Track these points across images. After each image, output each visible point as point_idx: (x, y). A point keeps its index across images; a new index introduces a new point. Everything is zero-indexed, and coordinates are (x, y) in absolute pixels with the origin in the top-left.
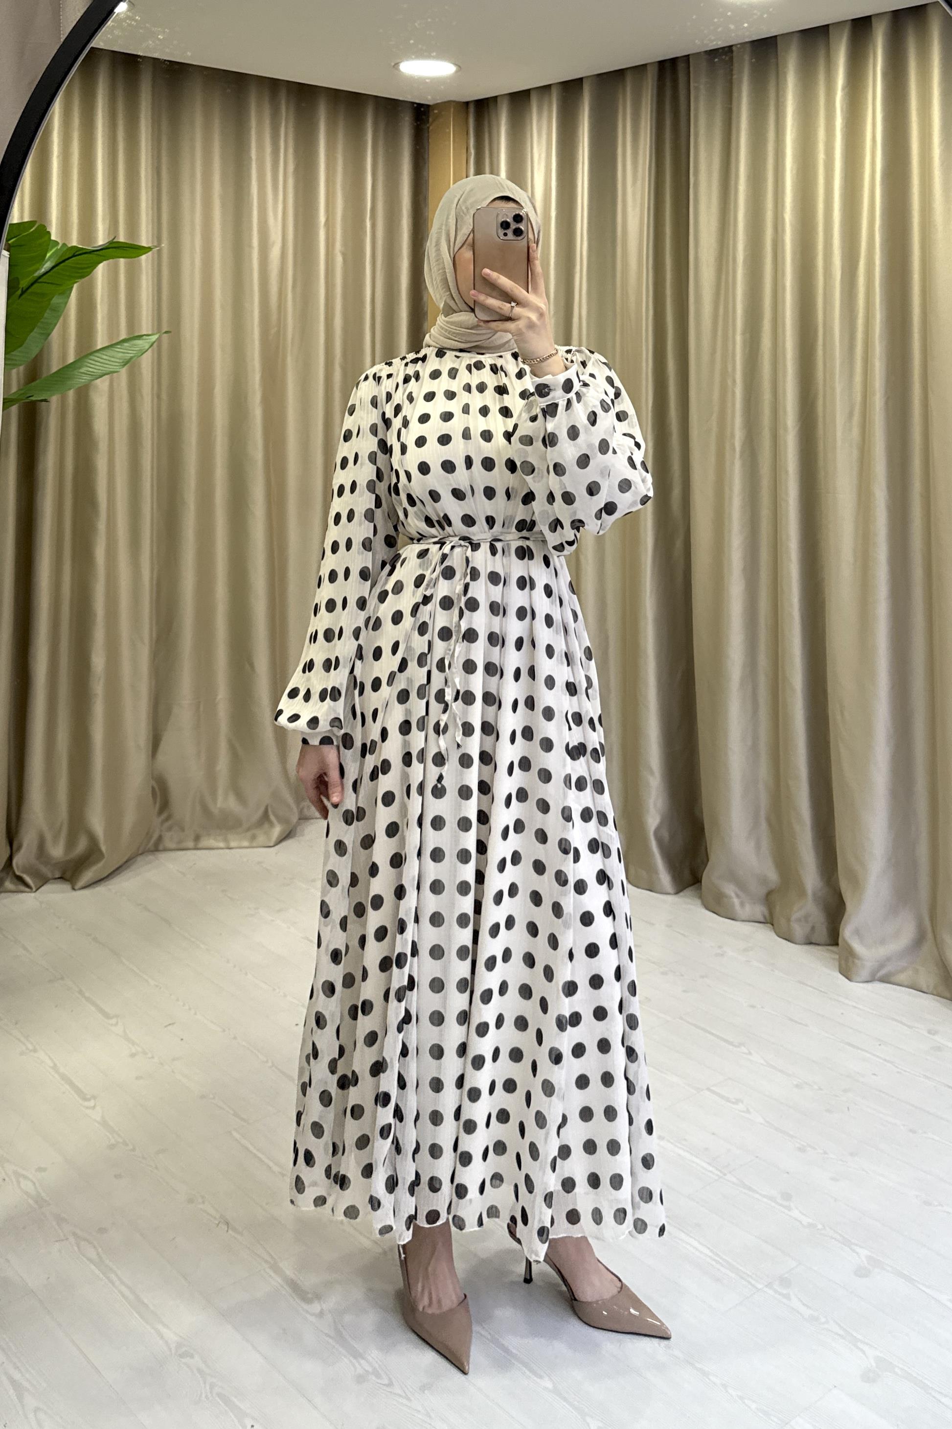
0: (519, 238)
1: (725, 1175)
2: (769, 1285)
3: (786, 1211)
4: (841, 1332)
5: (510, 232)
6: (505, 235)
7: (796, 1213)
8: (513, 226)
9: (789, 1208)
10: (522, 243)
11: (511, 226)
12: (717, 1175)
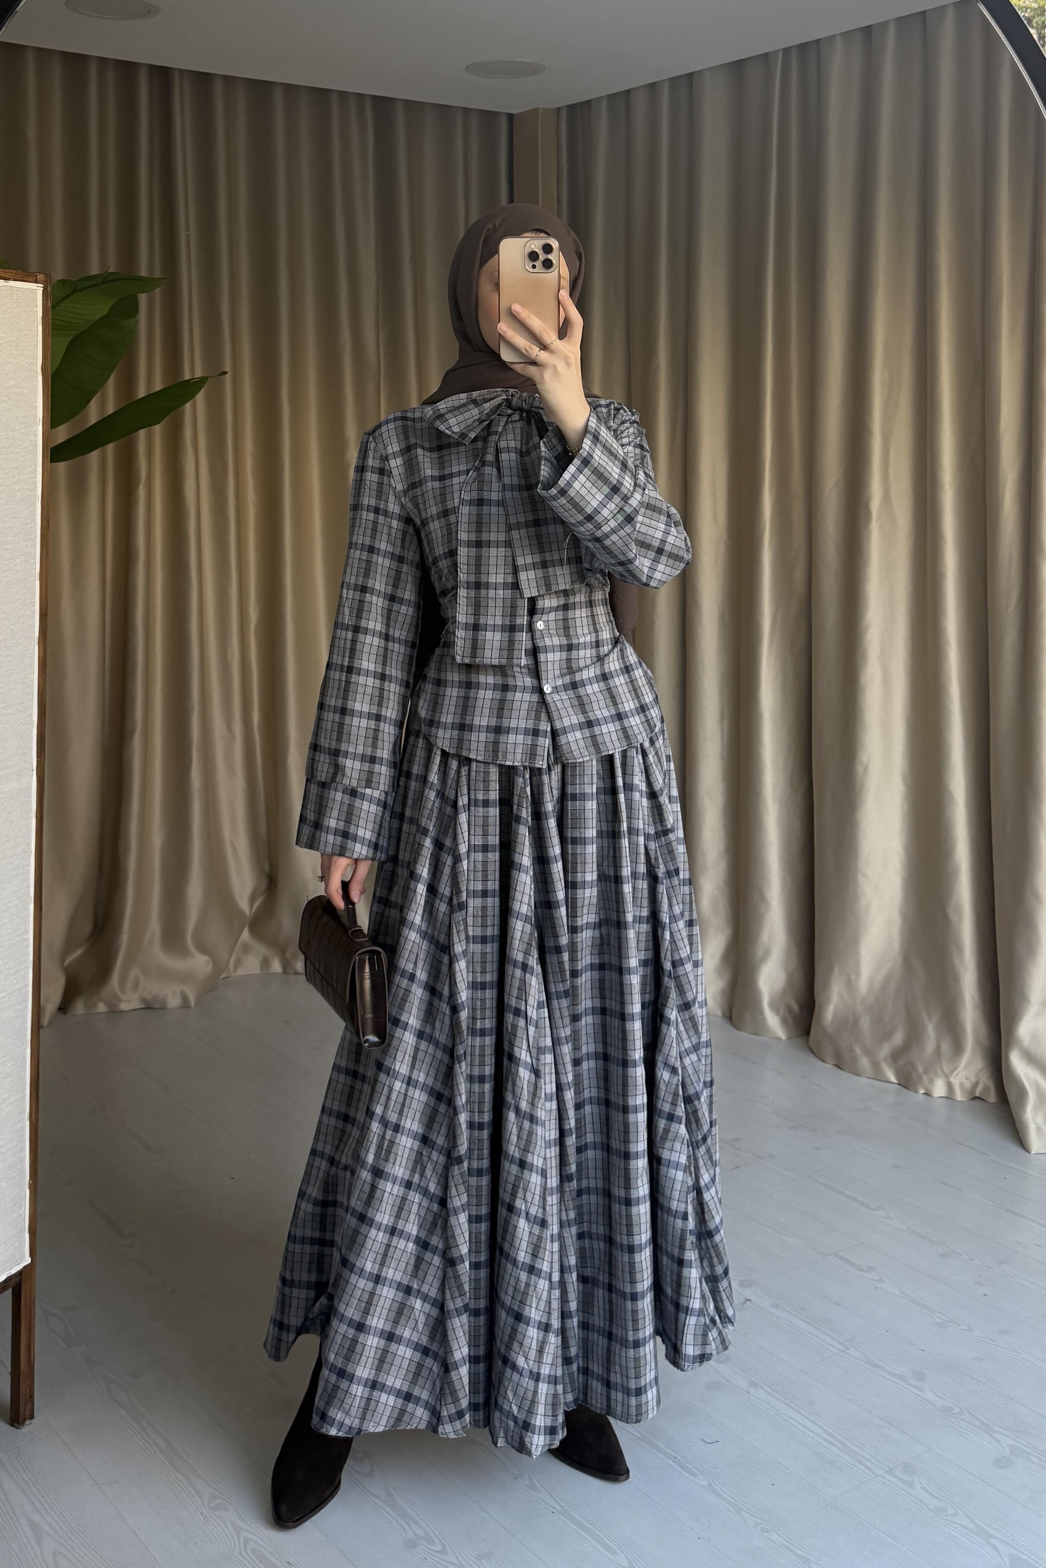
0: (549, 271)
1: (846, 1348)
2: (891, 1472)
3: (918, 1392)
4: (971, 1526)
5: (538, 264)
6: (534, 267)
7: (928, 1395)
8: (542, 257)
9: (921, 1389)
10: (551, 275)
11: (540, 258)
12: (839, 1349)
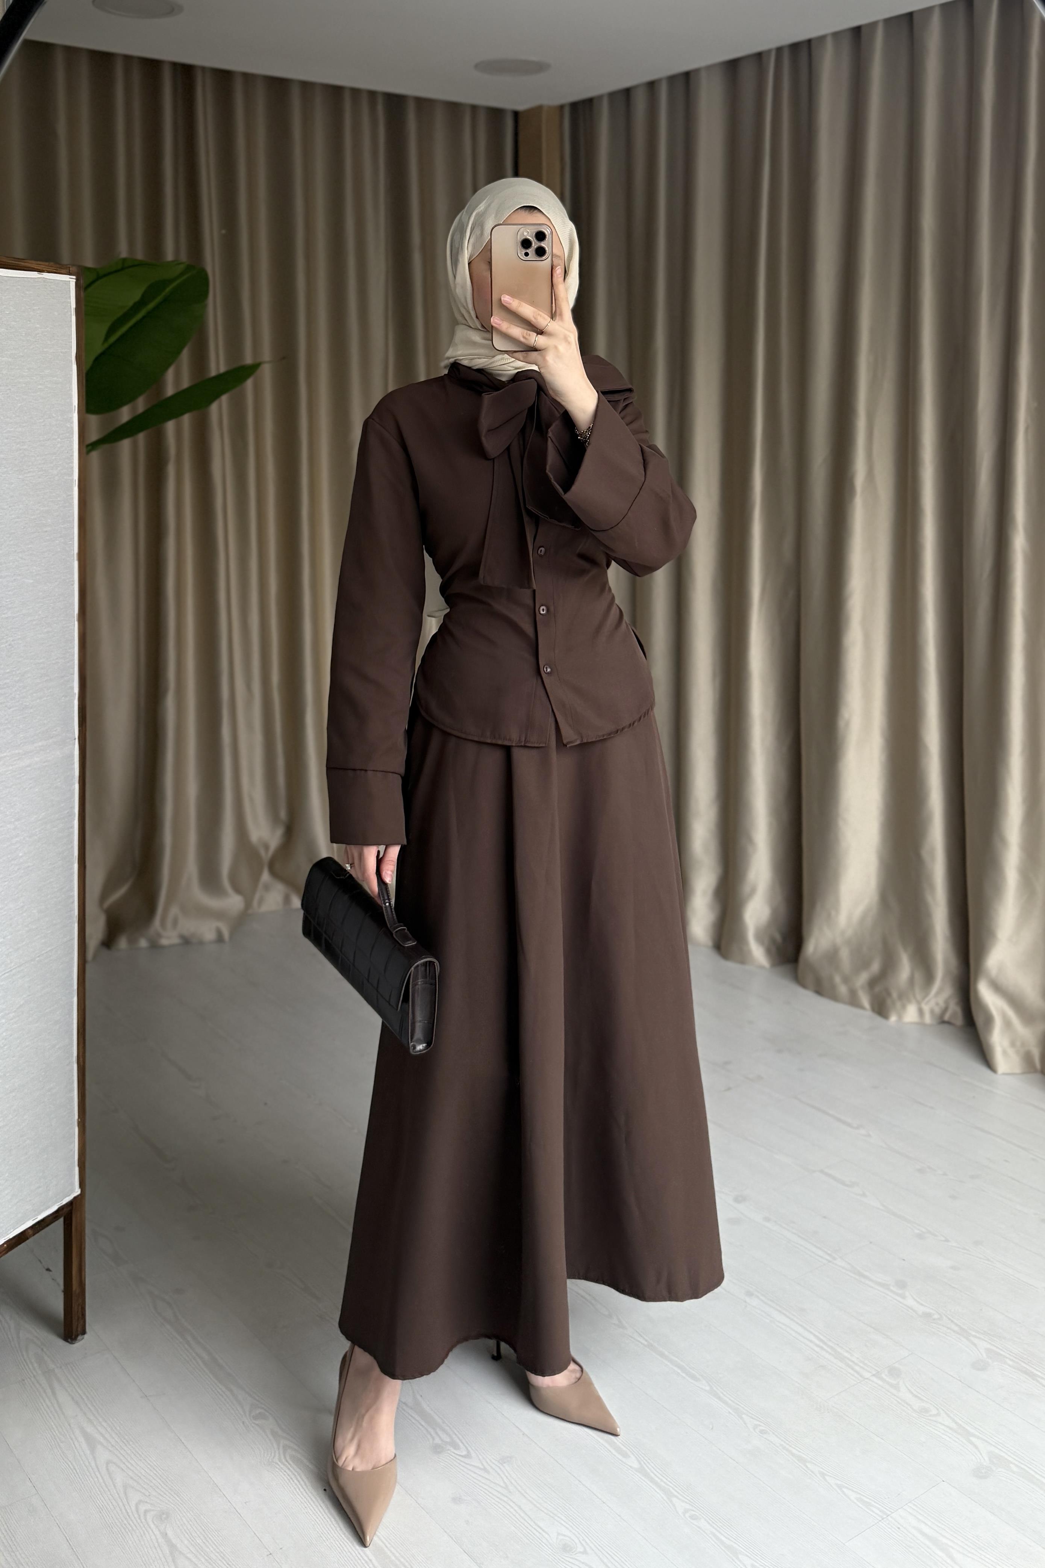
0: (544, 258)
1: (835, 1259)
2: (877, 1375)
3: (901, 1300)
4: (954, 1425)
5: (531, 251)
6: (527, 254)
7: (910, 1302)
8: (535, 244)
9: (904, 1297)
10: (545, 263)
11: (533, 245)
12: (827, 1260)
